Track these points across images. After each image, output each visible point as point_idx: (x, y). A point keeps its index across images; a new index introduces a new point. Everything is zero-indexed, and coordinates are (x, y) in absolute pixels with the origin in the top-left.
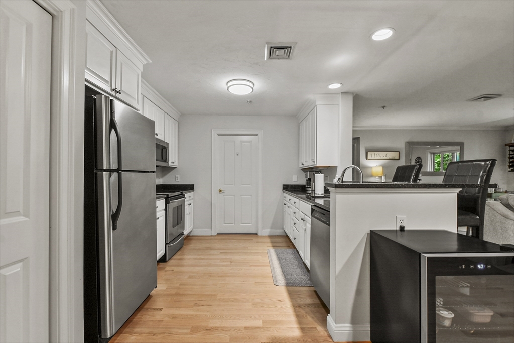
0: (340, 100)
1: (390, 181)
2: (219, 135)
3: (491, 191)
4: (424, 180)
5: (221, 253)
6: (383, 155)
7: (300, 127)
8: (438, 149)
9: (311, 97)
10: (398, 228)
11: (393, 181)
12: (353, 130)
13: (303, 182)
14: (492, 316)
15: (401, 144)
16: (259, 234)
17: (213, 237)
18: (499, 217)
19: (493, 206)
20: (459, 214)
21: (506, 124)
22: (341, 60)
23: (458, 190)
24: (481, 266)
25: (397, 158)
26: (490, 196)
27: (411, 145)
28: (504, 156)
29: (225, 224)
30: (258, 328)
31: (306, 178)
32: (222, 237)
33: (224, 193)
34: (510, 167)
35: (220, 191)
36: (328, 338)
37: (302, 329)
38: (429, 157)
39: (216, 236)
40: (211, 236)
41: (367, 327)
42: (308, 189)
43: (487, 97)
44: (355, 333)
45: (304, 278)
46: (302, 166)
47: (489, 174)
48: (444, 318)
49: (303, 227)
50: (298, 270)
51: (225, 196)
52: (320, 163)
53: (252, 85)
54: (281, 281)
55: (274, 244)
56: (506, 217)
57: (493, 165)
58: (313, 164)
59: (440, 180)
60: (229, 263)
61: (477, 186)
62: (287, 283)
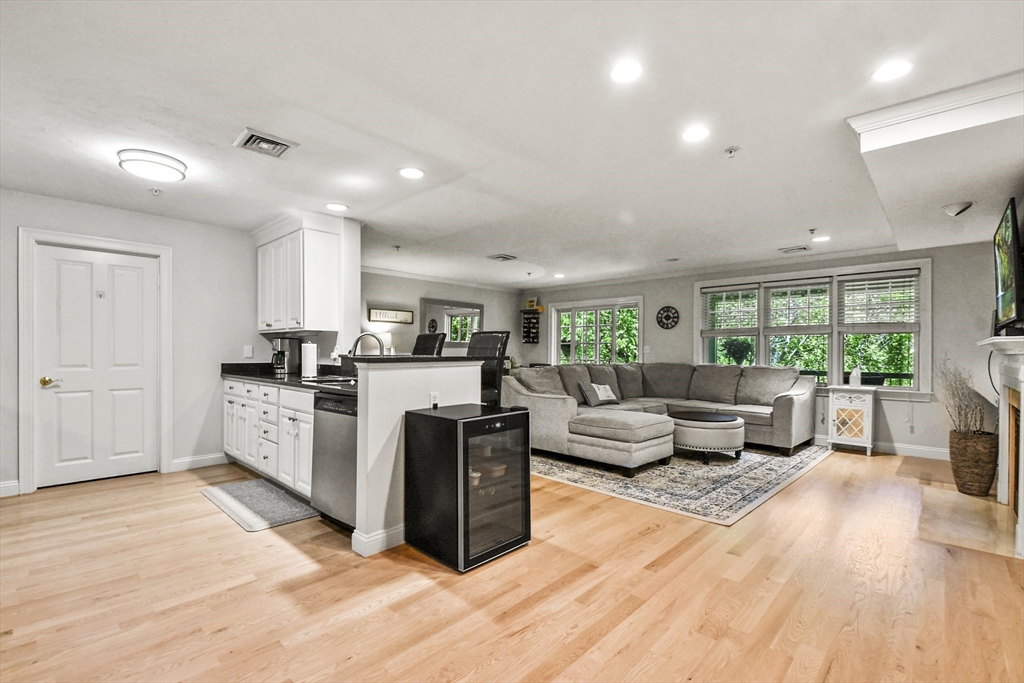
0: (341, 227)
1: (410, 354)
2: (39, 243)
3: (507, 365)
4: (445, 352)
5: (83, 519)
6: (391, 315)
7: (259, 254)
8: (456, 311)
9: (293, 211)
10: (432, 406)
11: (413, 354)
12: (362, 273)
13: (266, 358)
14: (506, 469)
15: (414, 301)
16: (164, 470)
17: (27, 497)
18: (513, 392)
19: (509, 381)
20: (482, 390)
21: (521, 286)
22: (356, 181)
23: (482, 363)
24: (498, 425)
25: (410, 321)
26: (507, 372)
27: (427, 302)
28: (520, 324)
29: (62, 461)
30: (250, 583)
31: (274, 349)
32: (59, 492)
33: (57, 386)
34: (524, 337)
35: (44, 383)
36: (358, 558)
37: (320, 561)
38: (447, 320)
39: (33, 493)
40: (19, 495)
41: (401, 527)
42: (279, 371)
43: (505, 258)
44: (389, 538)
45: (297, 510)
46: (267, 328)
47: (505, 345)
48: (474, 478)
49: (291, 432)
50: (282, 504)
51: (60, 395)
52: (310, 324)
53: (182, 168)
54: (260, 524)
55: (212, 481)
56: (518, 392)
57: (508, 337)
58: (297, 326)
59: (464, 352)
60: (126, 529)
61: (496, 358)
62: (271, 524)
